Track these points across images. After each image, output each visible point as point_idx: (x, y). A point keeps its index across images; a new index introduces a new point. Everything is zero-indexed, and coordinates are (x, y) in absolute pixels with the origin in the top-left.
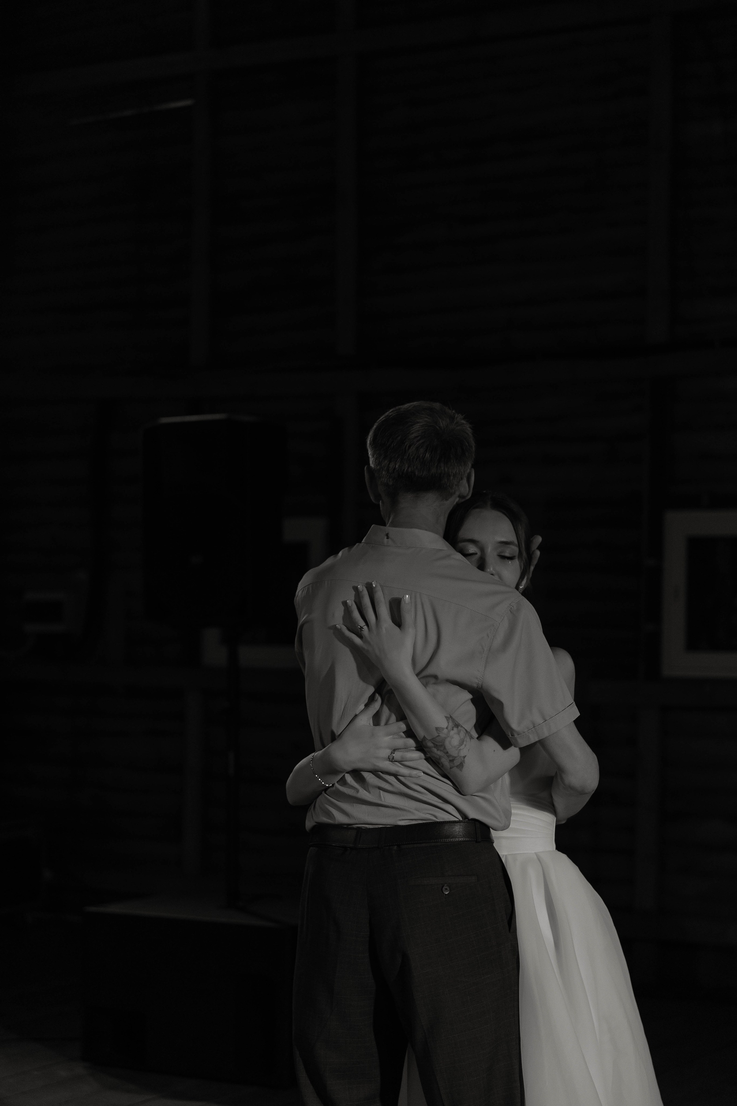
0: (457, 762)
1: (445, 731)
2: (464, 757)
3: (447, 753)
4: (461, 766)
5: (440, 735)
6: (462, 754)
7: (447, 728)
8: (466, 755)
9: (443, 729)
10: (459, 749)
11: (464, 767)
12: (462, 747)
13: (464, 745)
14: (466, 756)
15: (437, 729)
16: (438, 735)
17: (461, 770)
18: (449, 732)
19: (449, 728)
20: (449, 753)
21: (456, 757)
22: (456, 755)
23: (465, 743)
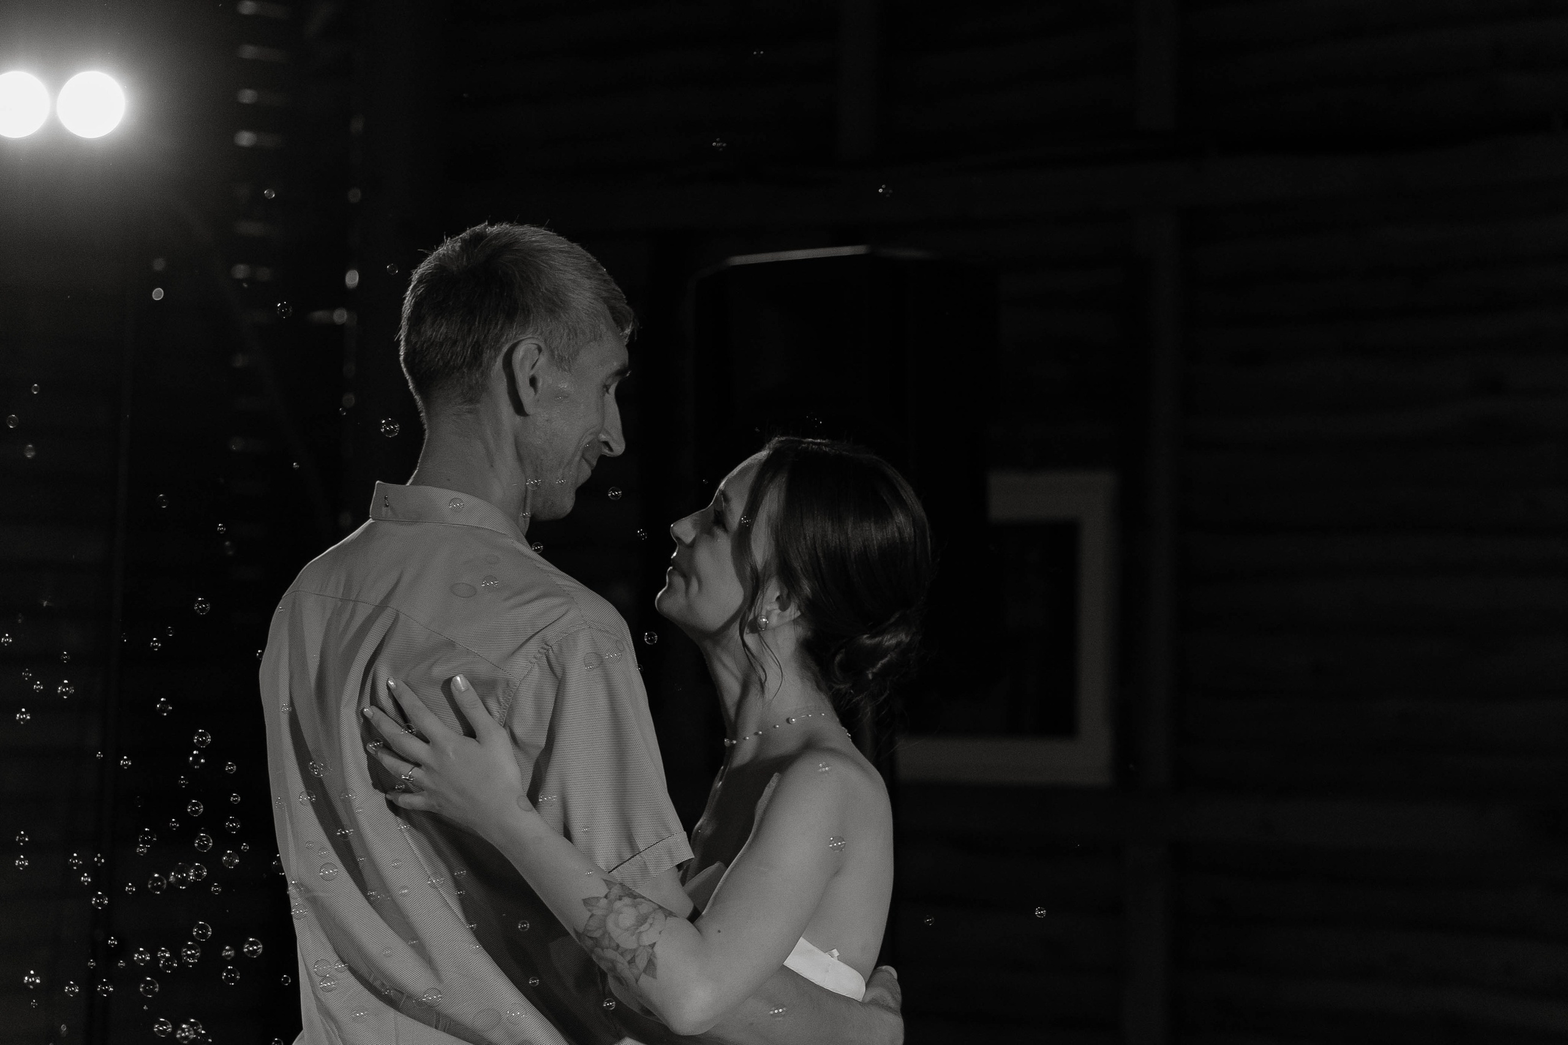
0: (641, 963)
1: (604, 902)
2: (653, 946)
3: (618, 946)
4: (651, 965)
5: (594, 912)
6: (646, 940)
7: (606, 897)
8: (654, 941)
9: (598, 899)
10: (638, 931)
11: (658, 967)
12: (642, 929)
13: (646, 926)
14: (655, 943)
15: (586, 902)
16: (590, 914)
17: (654, 977)
18: (611, 903)
19: (612, 897)
20: (622, 945)
21: (635, 950)
22: (635, 946)
23: (650, 921)
